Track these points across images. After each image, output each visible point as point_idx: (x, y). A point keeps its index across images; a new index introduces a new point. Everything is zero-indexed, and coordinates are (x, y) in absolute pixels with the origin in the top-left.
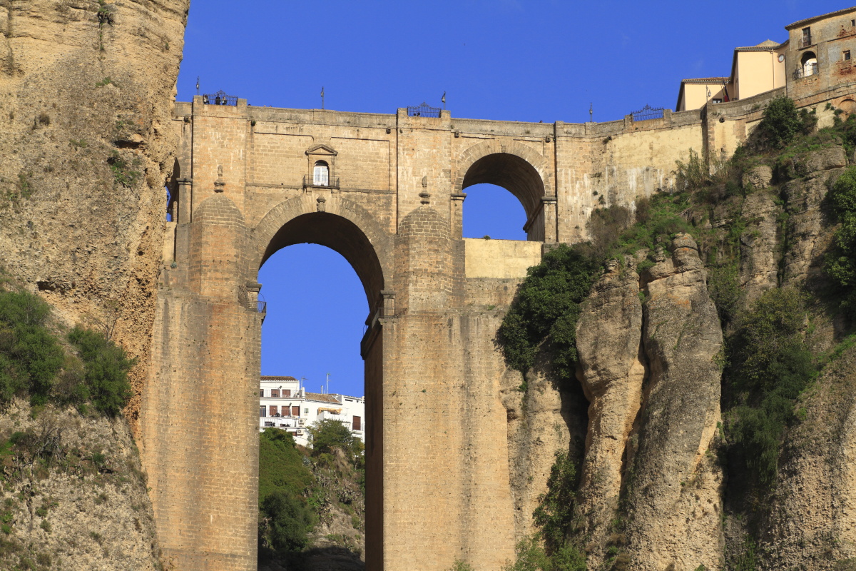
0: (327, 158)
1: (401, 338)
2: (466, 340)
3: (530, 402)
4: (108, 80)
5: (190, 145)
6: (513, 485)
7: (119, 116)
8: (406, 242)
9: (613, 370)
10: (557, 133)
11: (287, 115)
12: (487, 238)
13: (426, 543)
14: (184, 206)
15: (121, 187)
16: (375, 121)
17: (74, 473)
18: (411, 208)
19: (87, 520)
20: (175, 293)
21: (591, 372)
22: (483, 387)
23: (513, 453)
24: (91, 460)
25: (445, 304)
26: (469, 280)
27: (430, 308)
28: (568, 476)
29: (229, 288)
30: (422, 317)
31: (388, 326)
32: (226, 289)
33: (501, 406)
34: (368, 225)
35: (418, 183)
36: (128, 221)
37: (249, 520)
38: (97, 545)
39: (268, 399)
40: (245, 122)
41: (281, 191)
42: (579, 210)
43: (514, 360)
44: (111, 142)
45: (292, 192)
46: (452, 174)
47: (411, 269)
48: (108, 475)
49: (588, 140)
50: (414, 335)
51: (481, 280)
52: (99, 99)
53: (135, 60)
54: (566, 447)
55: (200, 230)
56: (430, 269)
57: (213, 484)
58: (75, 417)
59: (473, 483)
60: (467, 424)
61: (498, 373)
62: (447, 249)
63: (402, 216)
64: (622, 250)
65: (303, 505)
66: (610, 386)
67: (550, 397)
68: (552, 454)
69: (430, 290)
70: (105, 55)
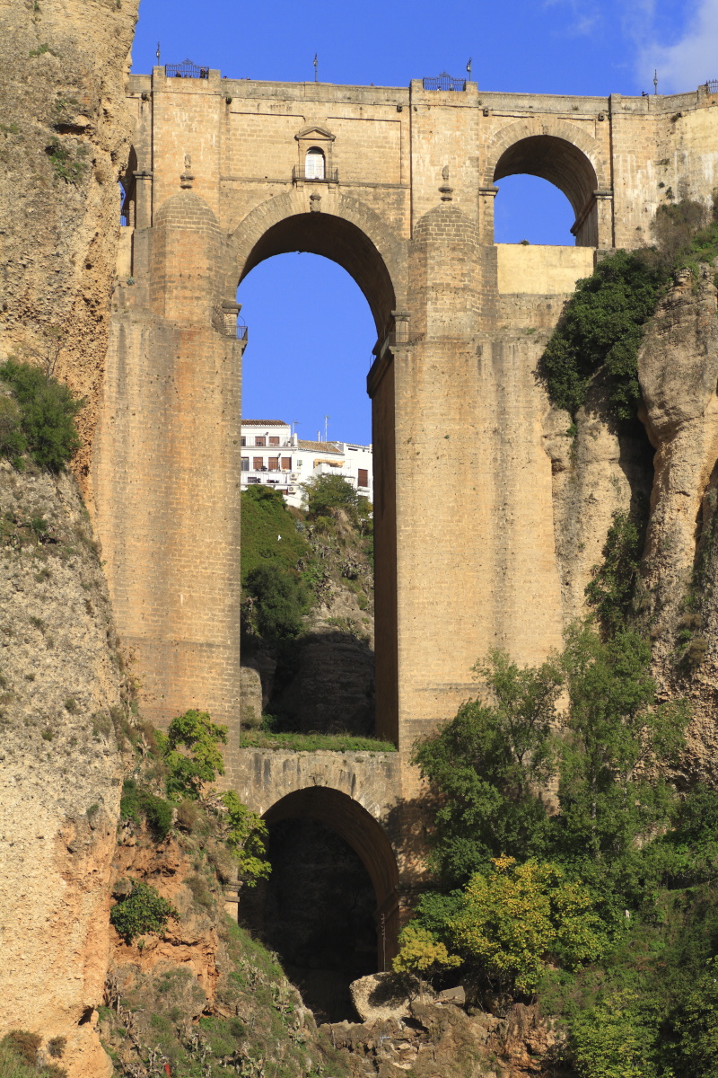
0: (322, 145)
1: (416, 371)
2: (500, 372)
3: (580, 449)
4: (44, 48)
5: (149, 128)
6: (560, 554)
7: (59, 94)
8: (423, 249)
9: (685, 408)
10: (613, 110)
11: (271, 89)
12: (525, 243)
13: (451, 628)
14: (143, 207)
15: (62, 183)
16: (383, 96)
17: (9, 543)
18: (429, 207)
19: (26, 602)
20: (132, 316)
21: (657, 412)
22: (522, 431)
23: (560, 514)
24: (29, 526)
25: (472, 328)
26: (502, 296)
27: (454, 333)
28: (628, 542)
29: (200, 310)
30: (444, 344)
31: (401, 356)
32: (198, 310)
33: (544, 455)
34: (375, 228)
35: (437, 174)
36: (72, 226)
37: (229, 601)
38: (39, 633)
39: (251, 448)
40: (218, 99)
41: (265, 186)
42: (641, 207)
43: (560, 398)
44: (49, 126)
45: (279, 188)
46: (480, 162)
47: (429, 284)
48: (51, 545)
49: (652, 118)
50: (434, 367)
51: (518, 296)
52: (34, 71)
53: (78, 22)
54: (626, 506)
55: (163, 237)
56: (454, 283)
57: (184, 556)
58: (9, 473)
59: (509, 552)
60: (502, 478)
61: (540, 413)
62: (474, 258)
63: (418, 216)
64: (695, 256)
65: (297, 580)
66: (681, 429)
67: (606, 443)
68: (609, 515)
69: (454, 309)
70: (40, 16)
